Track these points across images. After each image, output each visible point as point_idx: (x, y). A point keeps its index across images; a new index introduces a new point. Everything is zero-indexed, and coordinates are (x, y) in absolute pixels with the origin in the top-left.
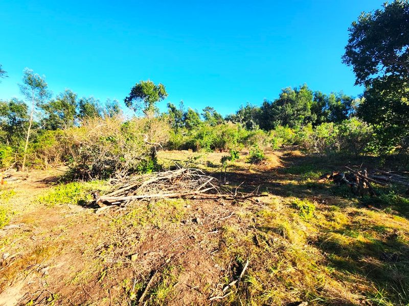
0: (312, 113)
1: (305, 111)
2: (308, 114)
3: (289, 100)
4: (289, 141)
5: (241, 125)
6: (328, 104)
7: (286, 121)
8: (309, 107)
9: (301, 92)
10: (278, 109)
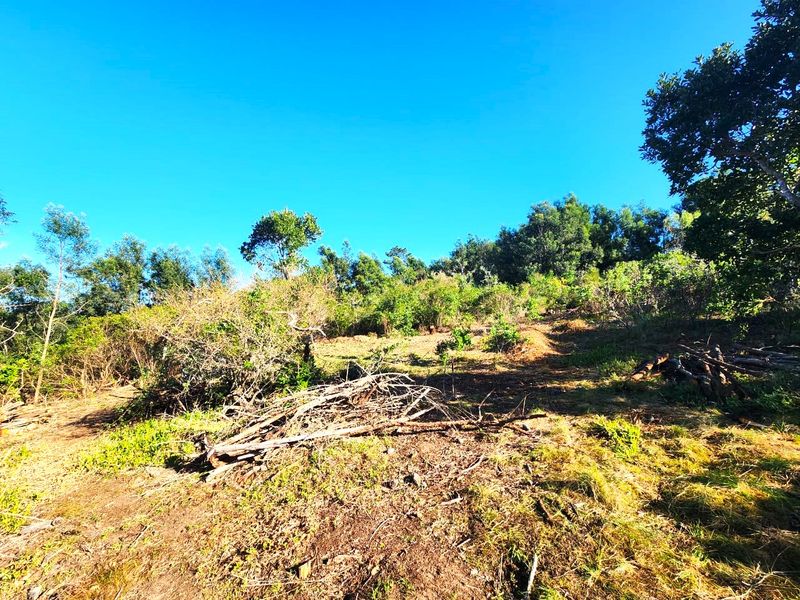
0: (594, 246)
1: (580, 242)
2: (587, 247)
3: (548, 225)
4: (559, 301)
5: (463, 278)
6: (621, 227)
7: (547, 265)
8: (586, 234)
9: (569, 208)
10: (530, 244)
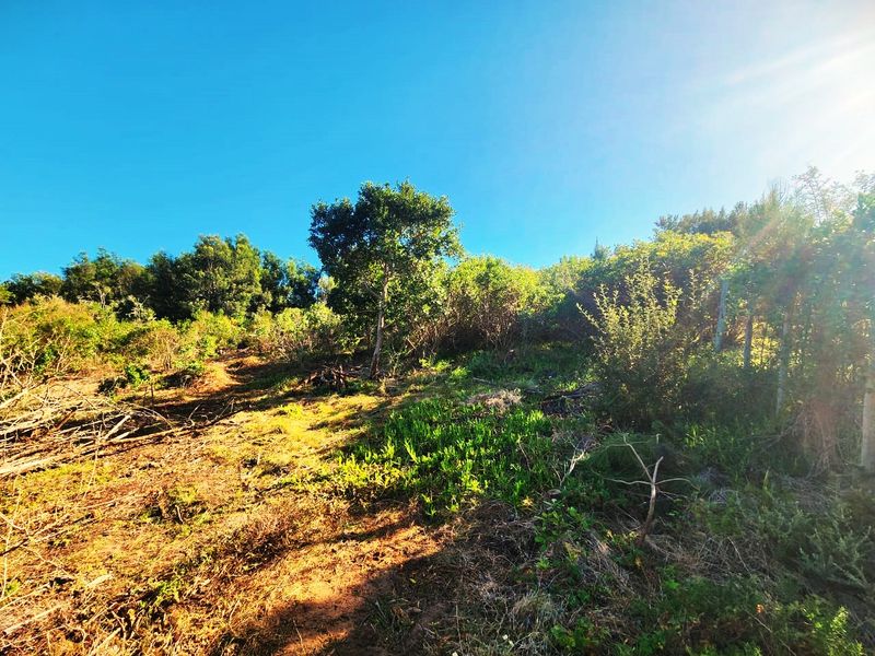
0: (264, 291)
1: (251, 284)
2: (258, 290)
3: (218, 261)
4: (230, 341)
6: (287, 276)
7: (216, 303)
8: (258, 278)
9: (241, 249)
10: (197, 277)
